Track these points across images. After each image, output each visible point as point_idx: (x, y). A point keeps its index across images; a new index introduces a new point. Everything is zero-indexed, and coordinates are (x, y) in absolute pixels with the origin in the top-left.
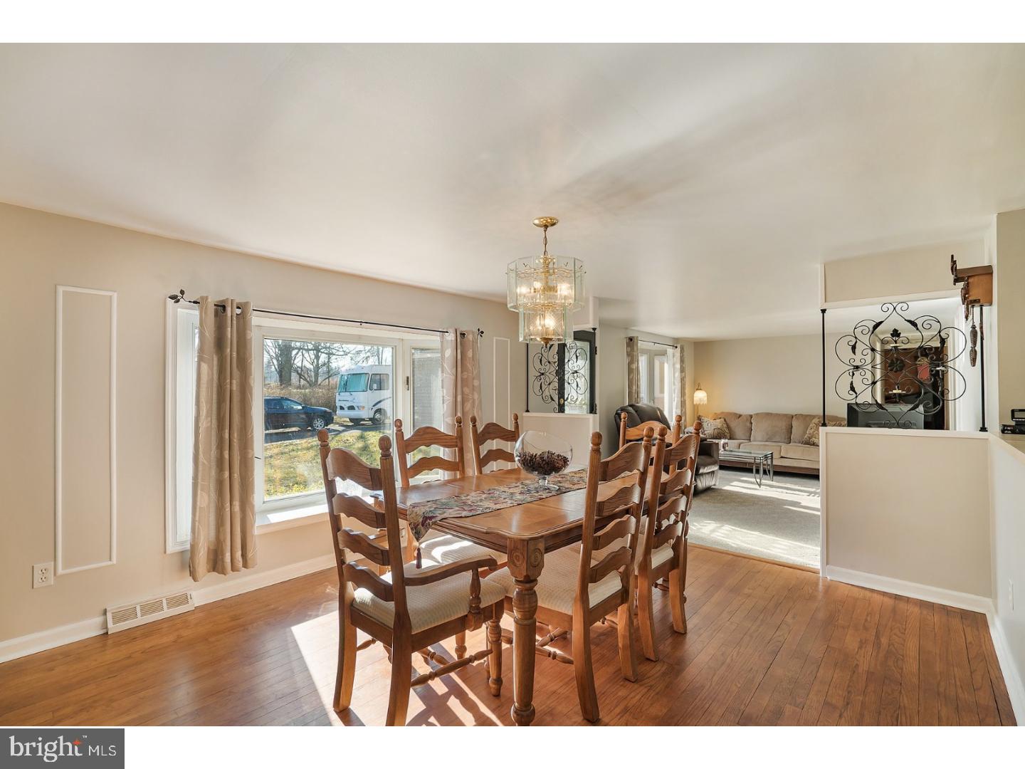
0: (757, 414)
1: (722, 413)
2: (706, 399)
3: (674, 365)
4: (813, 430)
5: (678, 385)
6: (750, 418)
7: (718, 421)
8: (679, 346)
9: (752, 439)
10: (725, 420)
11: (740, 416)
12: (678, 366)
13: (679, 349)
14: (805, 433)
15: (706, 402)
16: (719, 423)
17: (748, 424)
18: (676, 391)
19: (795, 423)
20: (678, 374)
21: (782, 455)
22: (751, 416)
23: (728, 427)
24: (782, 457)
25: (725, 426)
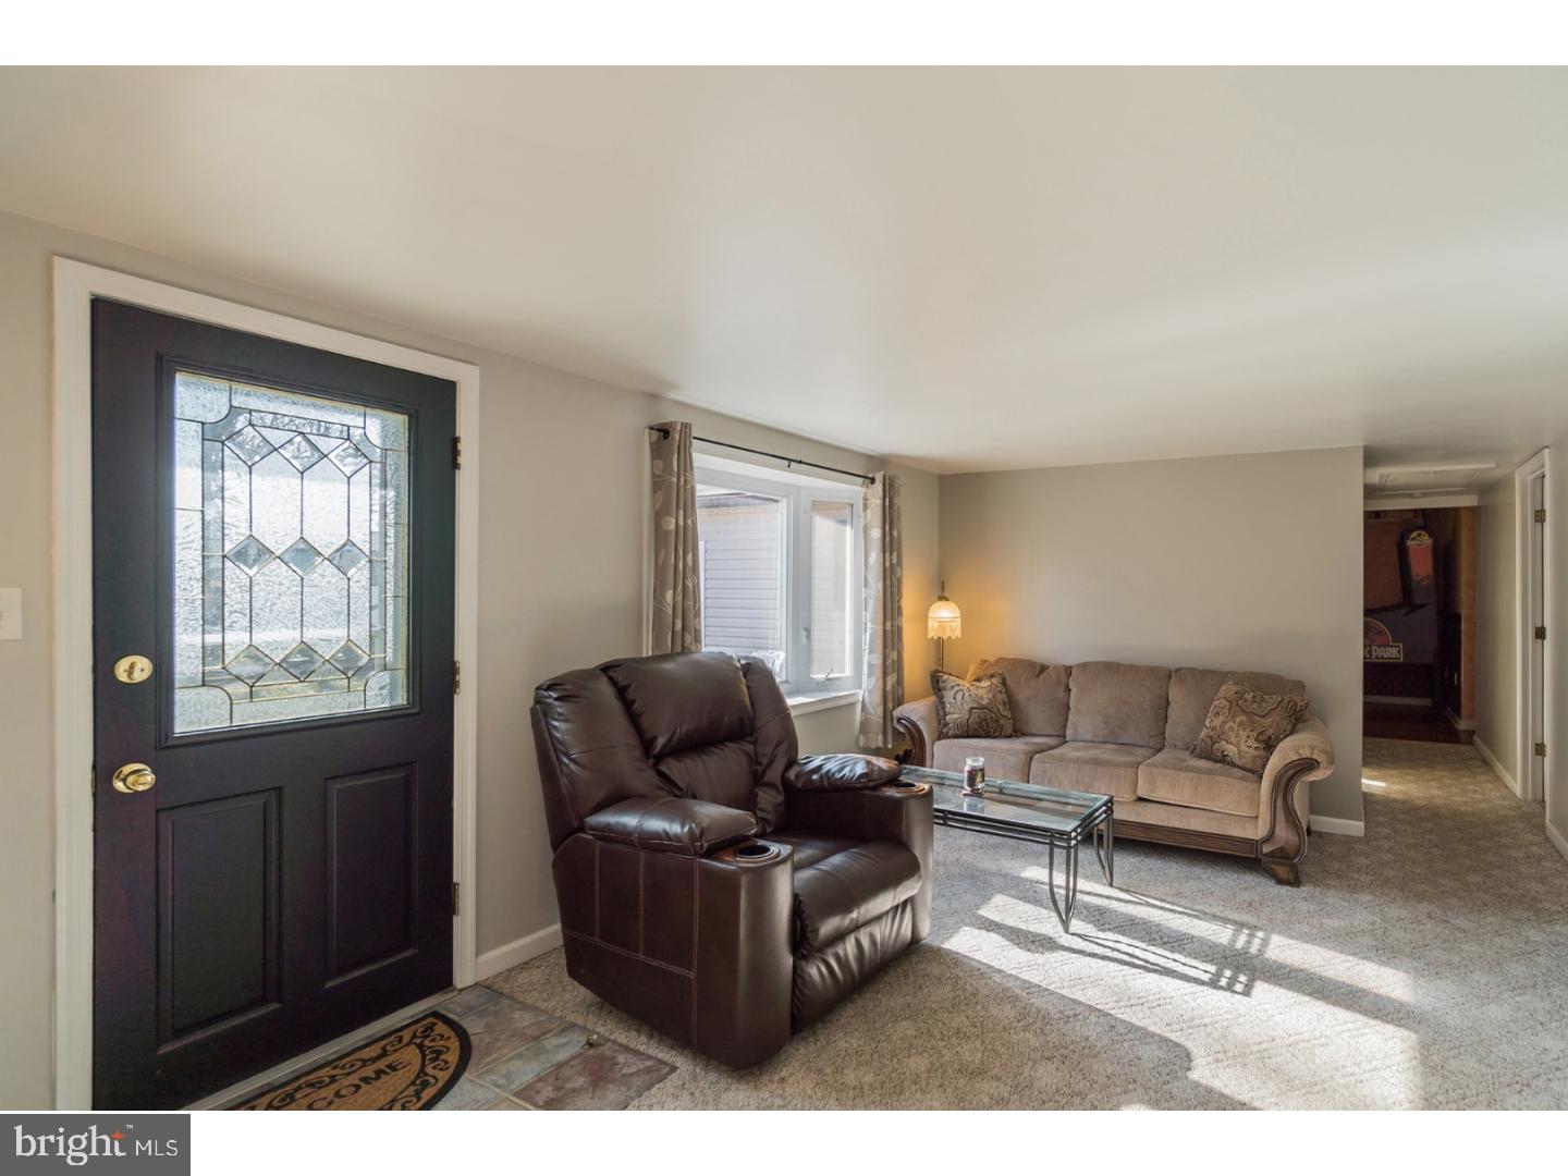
0: (1084, 666)
1: (1000, 661)
2: (958, 623)
3: (866, 529)
4: (1221, 718)
5: (876, 586)
6: (1063, 676)
7: (985, 684)
8: (879, 477)
9: (1069, 732)
10: (1004, 683)
11: (1043, 668)
12: (876, 533)
13: (878, 487)
14: (1200, 723)
15: (958, 633)
16: (984, 691)
17: (1061, 693)
18: (871, 603)
19: (1175, 694)
20: (875, 557)
21: (1141, 793)
22: (1068, 670)
23: (1011, 702)
24: (1141, 799)
25: (1002, 697)
